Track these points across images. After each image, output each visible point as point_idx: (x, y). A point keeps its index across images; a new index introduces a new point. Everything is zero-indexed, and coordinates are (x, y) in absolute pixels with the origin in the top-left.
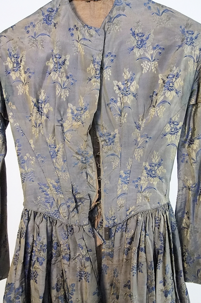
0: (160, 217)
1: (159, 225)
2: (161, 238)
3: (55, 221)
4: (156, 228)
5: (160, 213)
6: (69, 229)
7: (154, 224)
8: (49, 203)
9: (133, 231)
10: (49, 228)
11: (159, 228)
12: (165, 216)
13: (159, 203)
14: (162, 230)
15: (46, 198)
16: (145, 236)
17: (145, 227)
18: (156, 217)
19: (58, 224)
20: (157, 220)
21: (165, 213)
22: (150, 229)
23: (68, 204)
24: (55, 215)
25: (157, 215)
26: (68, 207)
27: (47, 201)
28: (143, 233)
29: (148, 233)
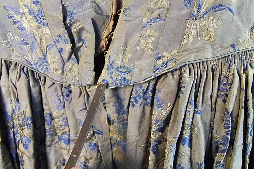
0: (230, 77)
1: (227, 95)
2: (228, 123)
3: (42, 78)
4: (220, 101)
5: (234, 69)
6: (66, 92)
7: (215, 91)
8: (27, 44)
9: (169, 104)
10: (34, 90)
11: (225, 101)
12: (244, 76)
13: (233, 46)
14: (231, 106)
15: (21, 35)
16: (193, 115)
17: (196, 97)
18: (222, 77)
19: (48, 83)
20: (225, 84)
21: (246, 70)
22: (205, 100)
23: (60, 46)
24: (40, 66)
25: (224, 73)
26: (61, 51)
27: (24, 40)
28: (191, 108)
29: (200, 108)
